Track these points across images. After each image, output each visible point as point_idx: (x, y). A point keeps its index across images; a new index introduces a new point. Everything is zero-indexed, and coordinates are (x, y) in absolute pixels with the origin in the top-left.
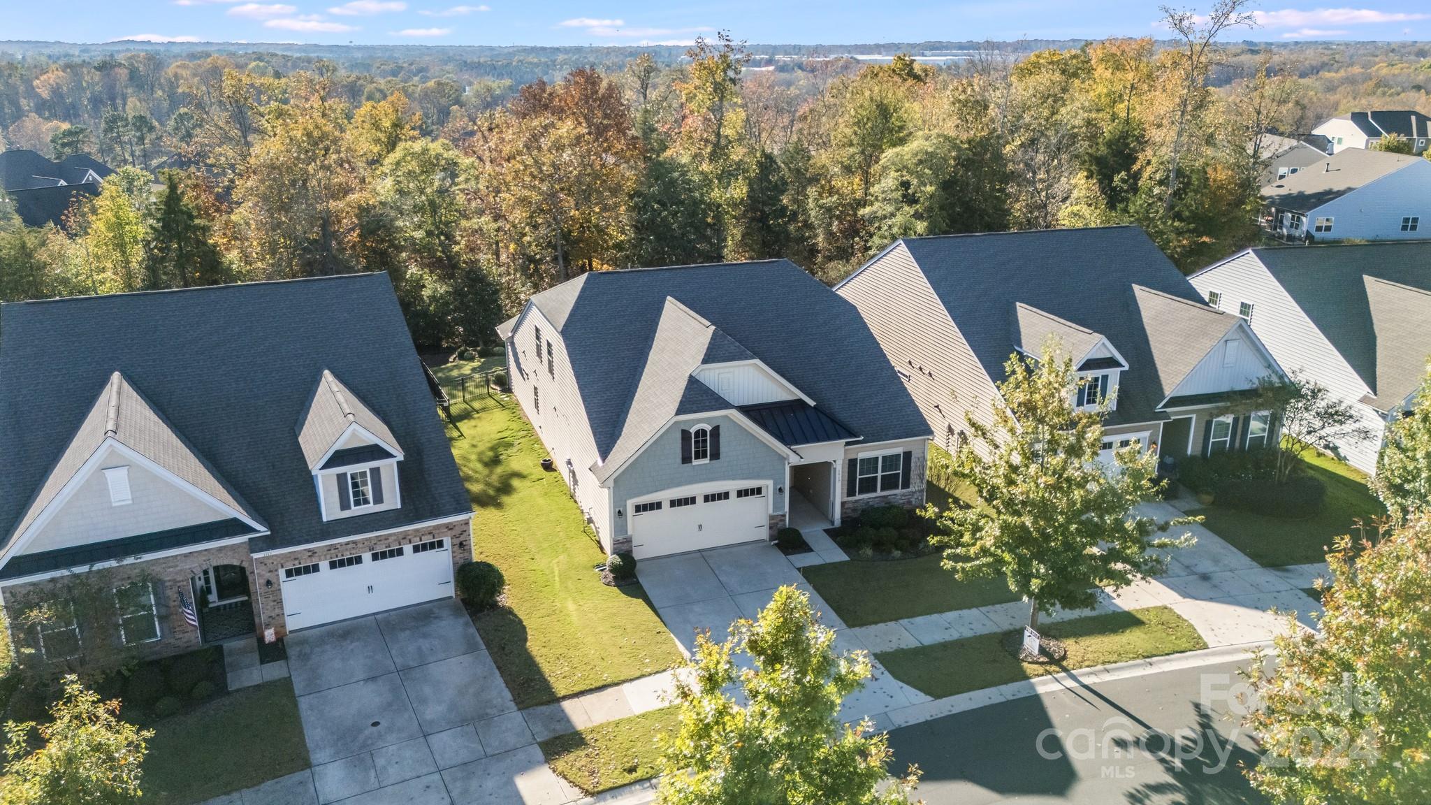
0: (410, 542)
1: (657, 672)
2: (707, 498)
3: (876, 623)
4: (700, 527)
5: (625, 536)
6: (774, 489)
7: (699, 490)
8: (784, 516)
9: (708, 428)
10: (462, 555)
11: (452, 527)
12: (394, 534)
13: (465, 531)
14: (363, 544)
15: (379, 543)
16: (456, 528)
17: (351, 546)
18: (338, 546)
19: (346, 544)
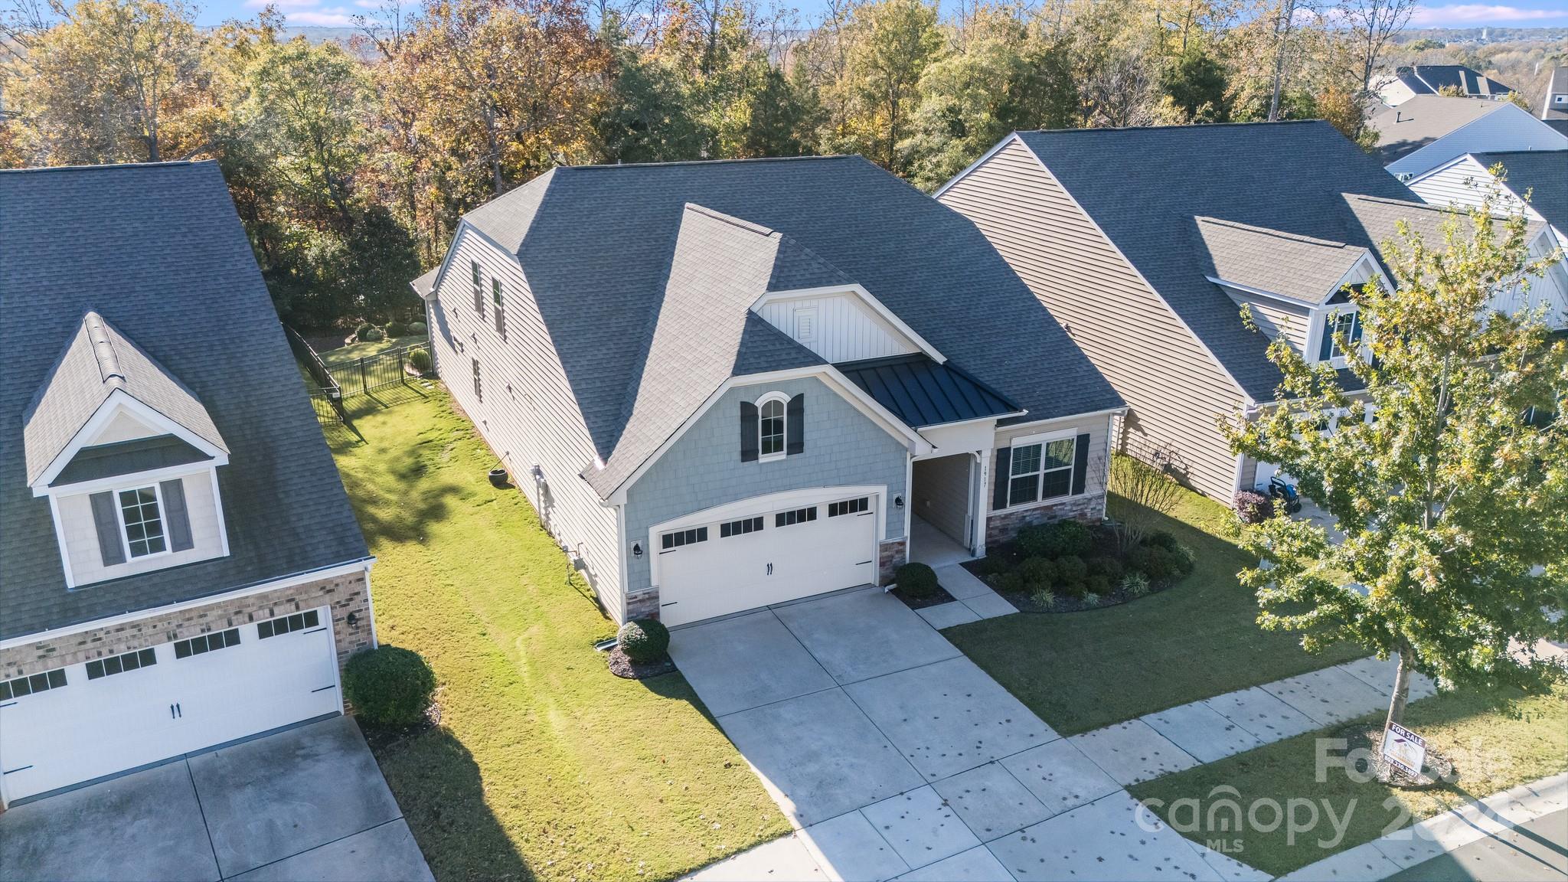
0: (251, 619)
1: (740, 851)
2: (782, 520)
3: (1106, 725)
4: (770, 567)
5: (647, 590)
6: (889, 500)
7: (767, 505)
8: (903, 544)
9: (785, 398)
10: (353, 638)
11: (332, 587)
12: (218, 605)
13: (358, 593)
14: (155, 627)
15: (186, 624)
16: (341, 588)
17: (128, 632)
18: (101, 635)
19: (118, 630)
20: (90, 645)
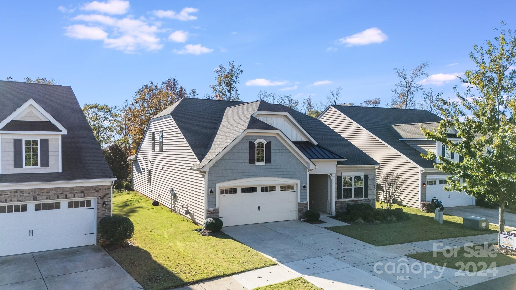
0: (66, 197)
1: (257, 268)
2: (263, 189)
3: (392, 244)
4: (259, 207)
5: (214, 208)
6: (301, 186)
7: (258, 182)
8: (306, 204)
9: (265, 142)
10: (104, 212)
11: (98, 189)
13: (108, 194)
14: (29, 193)
15: (41, 194)
16: (101, 191)
17: (19, 194)
18: (8, 193)
19: (15, 192)
20: (3, 197)
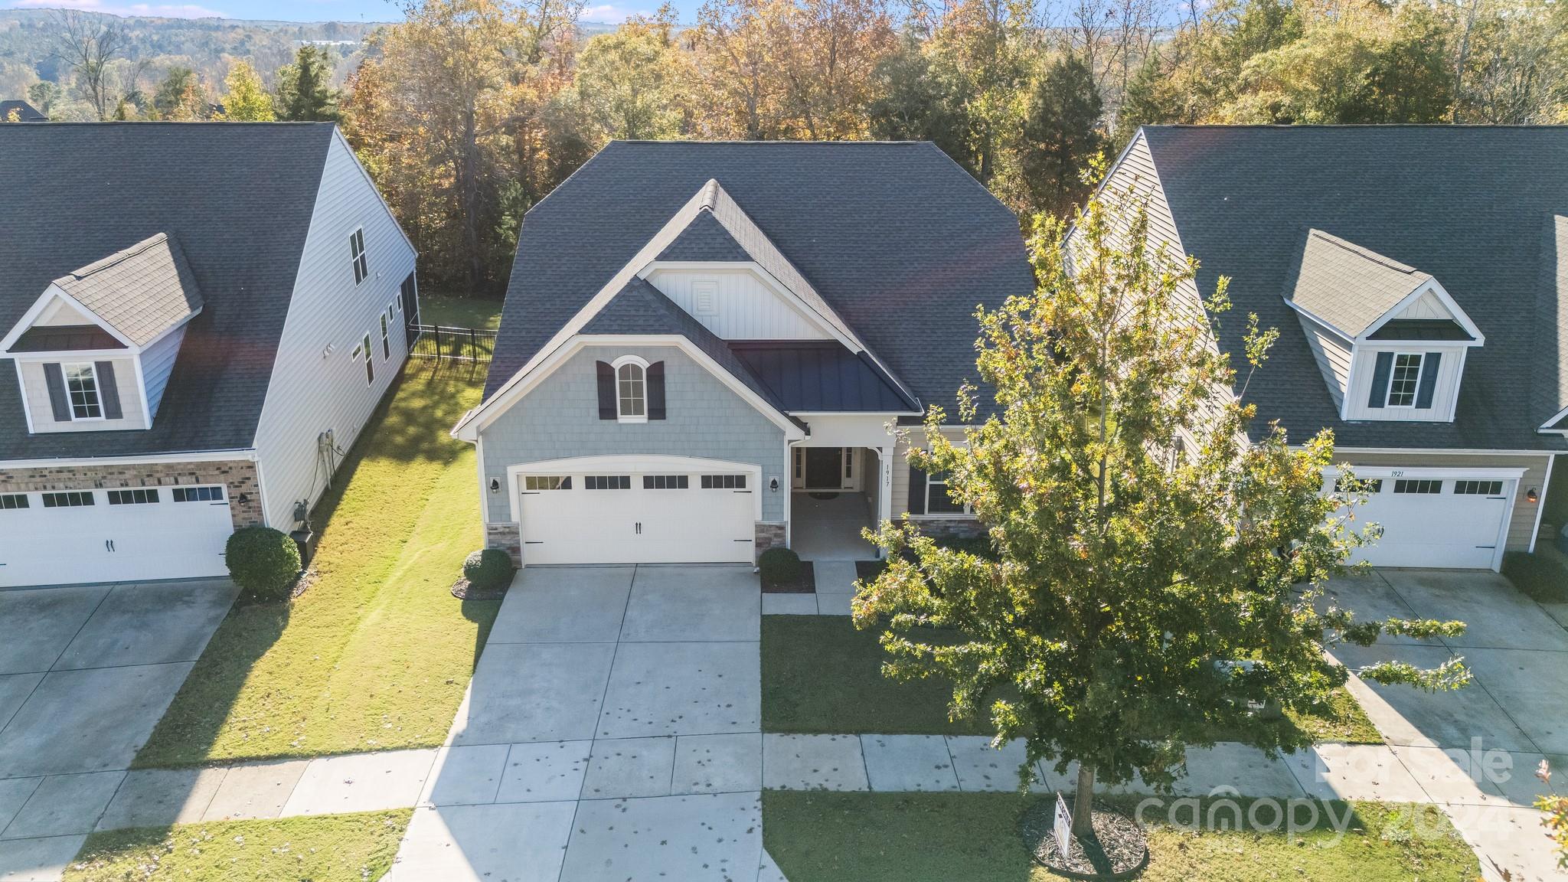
0: (167, 483)
1: (384, 750)
2: (650, 482)
3: (816, 731)
4: (638, 526)
5: (506, 524)
6: (765, 482)
7: (636, 465)
8: (782, 528)
9: (644, 364)
10: (246, 515)
11: (226, 469)
12: (133, 467)
13: (249, 479)
14: (85, 474)
15: (109, 477)
16: (234, 471)
17: (65, 475)
18: (46, 473)
19: (58, 472)
20: (38, 479)
